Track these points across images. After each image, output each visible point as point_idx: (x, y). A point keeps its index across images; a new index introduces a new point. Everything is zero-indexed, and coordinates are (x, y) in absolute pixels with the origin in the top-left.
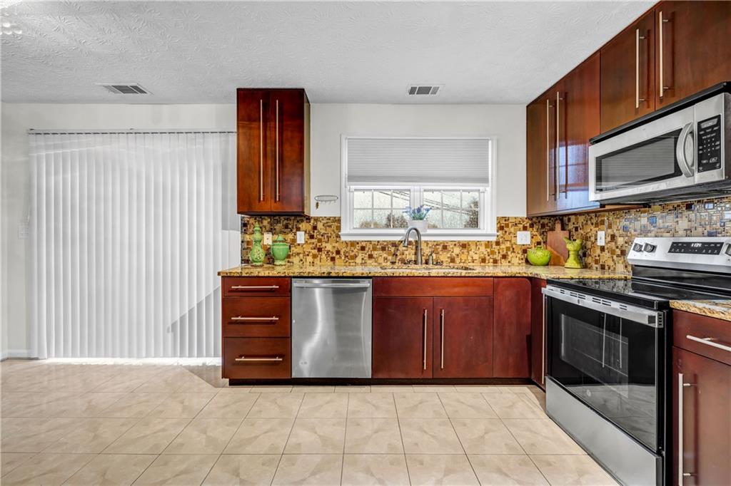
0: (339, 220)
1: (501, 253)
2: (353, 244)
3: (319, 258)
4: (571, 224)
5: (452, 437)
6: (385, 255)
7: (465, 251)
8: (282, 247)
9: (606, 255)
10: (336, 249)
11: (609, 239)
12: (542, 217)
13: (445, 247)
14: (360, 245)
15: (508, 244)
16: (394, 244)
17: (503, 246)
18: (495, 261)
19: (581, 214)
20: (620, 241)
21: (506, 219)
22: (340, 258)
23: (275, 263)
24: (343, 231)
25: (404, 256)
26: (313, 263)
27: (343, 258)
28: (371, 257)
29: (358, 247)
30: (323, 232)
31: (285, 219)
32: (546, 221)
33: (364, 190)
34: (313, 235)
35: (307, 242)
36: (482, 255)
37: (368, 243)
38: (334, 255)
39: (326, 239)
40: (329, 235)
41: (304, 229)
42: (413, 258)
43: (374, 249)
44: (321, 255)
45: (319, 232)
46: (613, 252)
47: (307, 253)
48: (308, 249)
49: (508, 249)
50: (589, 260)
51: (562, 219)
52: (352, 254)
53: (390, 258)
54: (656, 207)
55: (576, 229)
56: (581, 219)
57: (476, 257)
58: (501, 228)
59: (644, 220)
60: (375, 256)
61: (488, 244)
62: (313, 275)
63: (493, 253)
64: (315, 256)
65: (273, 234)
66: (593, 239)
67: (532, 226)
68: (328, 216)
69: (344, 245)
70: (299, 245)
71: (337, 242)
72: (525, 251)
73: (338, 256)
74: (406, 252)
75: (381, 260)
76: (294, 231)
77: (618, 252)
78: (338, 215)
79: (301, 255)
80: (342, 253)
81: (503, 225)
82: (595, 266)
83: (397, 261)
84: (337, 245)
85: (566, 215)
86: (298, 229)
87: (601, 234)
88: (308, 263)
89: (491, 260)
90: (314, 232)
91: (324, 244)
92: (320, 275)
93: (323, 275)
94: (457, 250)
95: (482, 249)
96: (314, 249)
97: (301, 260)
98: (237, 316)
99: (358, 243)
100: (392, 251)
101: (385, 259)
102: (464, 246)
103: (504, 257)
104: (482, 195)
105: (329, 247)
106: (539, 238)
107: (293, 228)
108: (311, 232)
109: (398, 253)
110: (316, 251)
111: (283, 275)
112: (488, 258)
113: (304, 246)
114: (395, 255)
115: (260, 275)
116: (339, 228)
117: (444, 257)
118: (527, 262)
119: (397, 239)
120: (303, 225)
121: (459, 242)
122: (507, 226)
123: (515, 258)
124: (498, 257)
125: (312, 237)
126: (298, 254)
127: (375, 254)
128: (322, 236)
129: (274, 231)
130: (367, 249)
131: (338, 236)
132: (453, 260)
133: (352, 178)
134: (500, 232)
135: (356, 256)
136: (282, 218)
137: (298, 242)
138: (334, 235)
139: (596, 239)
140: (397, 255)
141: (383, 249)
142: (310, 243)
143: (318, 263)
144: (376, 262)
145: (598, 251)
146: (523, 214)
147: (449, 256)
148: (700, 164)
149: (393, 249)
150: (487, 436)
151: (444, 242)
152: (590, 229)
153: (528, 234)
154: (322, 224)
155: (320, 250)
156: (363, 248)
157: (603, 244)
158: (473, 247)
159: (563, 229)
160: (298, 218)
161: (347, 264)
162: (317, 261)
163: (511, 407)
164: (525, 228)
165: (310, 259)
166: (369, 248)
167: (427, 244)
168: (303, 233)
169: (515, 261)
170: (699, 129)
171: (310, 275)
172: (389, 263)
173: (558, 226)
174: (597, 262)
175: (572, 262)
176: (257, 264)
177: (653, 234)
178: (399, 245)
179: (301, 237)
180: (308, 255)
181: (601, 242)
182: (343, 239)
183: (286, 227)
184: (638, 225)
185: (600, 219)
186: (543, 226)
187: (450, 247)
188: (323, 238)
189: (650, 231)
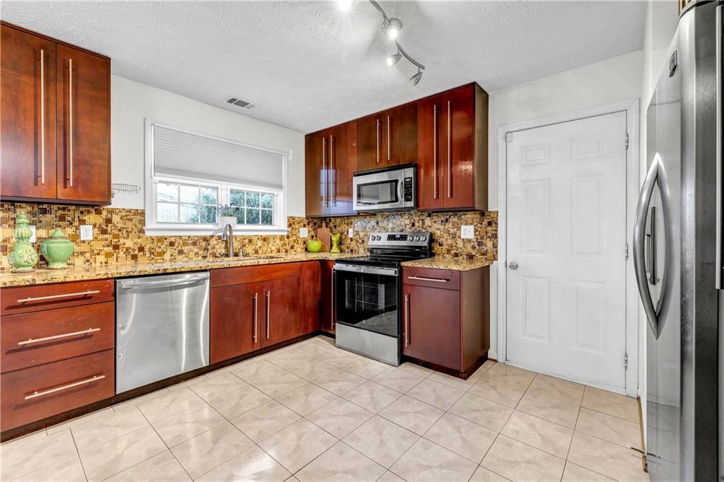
0: (143, 213)
1: (291, 245)
2: (160, 239)
3: (115, 257)
4: (331, 223)
5: (295, 378)
6: (196, 250)
7: (266, 243)
8: (64, 245)
9: (354, 243)
10: (139, 245)
11: (355, 233)
12: (314, 218)
13: (250, 241)
14: (168, 240)
15: (294, 238)
16: (205, 239)
17: (291, 239)
18: (286, 251)
19: (338, 217)
20: (362, 234)
21: (293, 218)
22: (144, 255)
23: (51, 266)
24: (148, 225)
25: (215, 250)
26: (106, 263)
27: (148, 255)
28: (181, 252)
29: (166, 242)
30: (120, 226)
31: (59, 209)
32: (316, 221)
33: (168, 183)
34: (107, 230)
35: (96, 238)
36: (278, 247)
37: (178, 239)
38: (136, 252)
39: (125, 235)
40: (130, 229)
41: (92, 221)
42: (223, 251)
43: (185, 244)
44: (119, 253)
45: (115, 226)
46: (357, 241)
47: (96, 252)
48: (98, 246)
49: (294, 241)
50: (343, 247)
51: (326, 220)
52: (160, 250)
53: (201, 252)
54: (379, 215)
55: (335, 227)
56: (338, 220)
57: (273, 248)
58: (290, 225)
59: (373, 223)
60: (185, 251)
61: (282, 238)
62: (146, 273)
63: (285, 244)
64: (108, 255)
65: (37, 229)
66: (346, 233)
67: (308, 224)
68: (128, 207)
69: (150, 241)
70: (84, 242)
71: (139, 237)
72: (305, 243)
73: (142, 253)
74: (217, 247)
75: (192, 255)
76: (76, 224)
77: (360, 241)
78: (140, 207)
79: (88, 255)
80: (146, 249)
81: (292, 222)
82: (347, 250)
83: (208, 255)
84: (139, 241)
85: (328, 217)
86: (82, 222)
87: (351, 230)
88: (98, 264)
89: (284, 251)
90: (107, 226)
91: (122, 241)
92: (154, 273)
93: (158, 272)
94: (260, 243)
95: (278, 241)
96: (108, 246)
97: (88, 261)
98: (27, 340)
99: (166, 239)
100: (204, 245)
101: (197, 254)
102: (265, 239)
103: (292, 247)
104: (275, 198)
105: (129, 243)
106: (313, 233)
107: (74, 220)
108: (104, 226)
109: (209, 248)
110: (111, 248)
111: (104, 277)
112: (281, 249)
113: (92, 243)
114: (206, 249)
115: (67, 280)
116: (143, 222)
117: (250, 249)
118: (306, 250)
119: (208, 234)
120: (92, 218)
121: (261, 237)
122: (294, 223)
123: (299, 248)
124: (288, 247)
125: (104, 232)
126: (82, 253)
127: (186, 249)
128: (120, 230)
129: (38, 225)
130: (176, 244)
131: (142, 231)
132: (256, 252)
133: (158, 169)
134: (289, 229)
135: (164, 253)
136: (55, 207)
137: (82, 239)
138: (136, 230)
139: (348, 233)
140: (208, 249)
141: (194, 244)
142: (102, 240)
143: (114, 262)
144: (187, 257)
145: (349, 241)
146: (303, 215)
147: (253, 248)
148: (405, 198)
149: (204, 244)
150: (314, 369)
151: (249, 236)
152: (343, 227)
153: (306, 230)
154: (119, 217)
155: (116, 247)
156: (172, 244)
157: (352, 236)
158: (271, 240)
159: (327, 227)
160: (82, 209)
161: (153, 261)
162: (112, 261)
163: (316, 350)
164: (305, 226)
165: (101, 258)
166: (179, 244)
167: (236, 238)
168: (91, 227)
169: (299, 250)
170: (405, 182)
171: (142, 274)
172: (200, 258)
173: (324, 225)
174: (348, 248)
175: (335, 249)
176: (26, 269)
177: (378, 230)
178: (210, 239)
179: (87, 232)
180: (98, 254)
181: (351, 235)
182: (148, 234)
183: (62, 218)
184: (370, 225)
185: (350, 221)
186: (315, 224)
187: (255, 240)
188: (120, 233)
189: (376, 229)
